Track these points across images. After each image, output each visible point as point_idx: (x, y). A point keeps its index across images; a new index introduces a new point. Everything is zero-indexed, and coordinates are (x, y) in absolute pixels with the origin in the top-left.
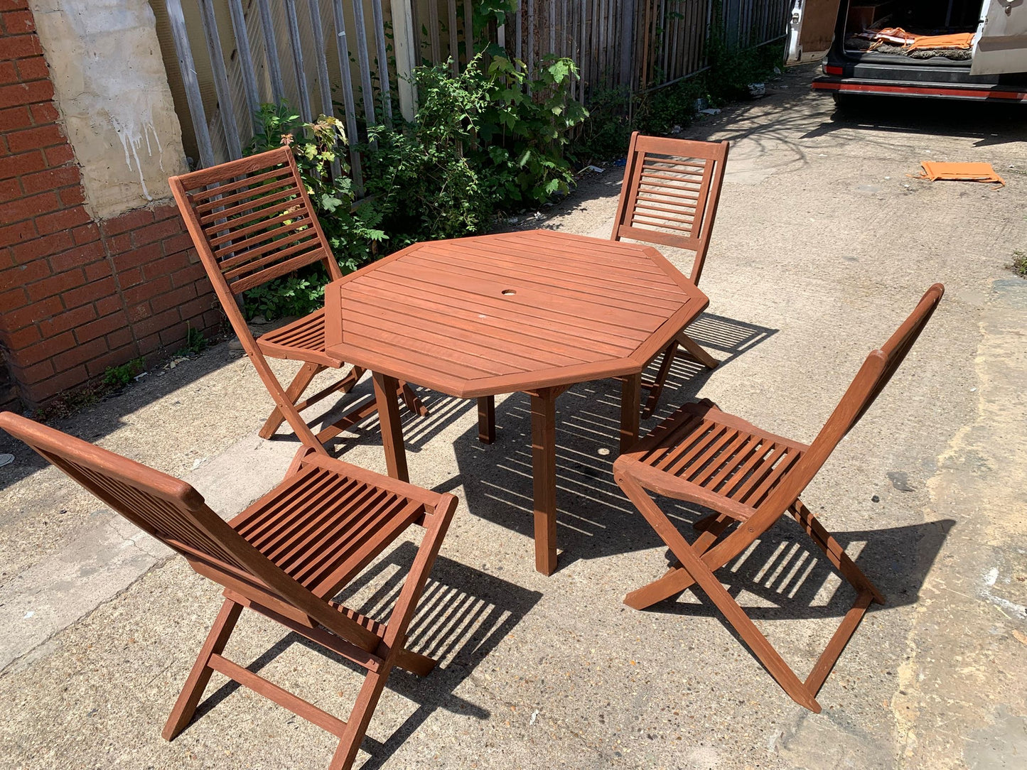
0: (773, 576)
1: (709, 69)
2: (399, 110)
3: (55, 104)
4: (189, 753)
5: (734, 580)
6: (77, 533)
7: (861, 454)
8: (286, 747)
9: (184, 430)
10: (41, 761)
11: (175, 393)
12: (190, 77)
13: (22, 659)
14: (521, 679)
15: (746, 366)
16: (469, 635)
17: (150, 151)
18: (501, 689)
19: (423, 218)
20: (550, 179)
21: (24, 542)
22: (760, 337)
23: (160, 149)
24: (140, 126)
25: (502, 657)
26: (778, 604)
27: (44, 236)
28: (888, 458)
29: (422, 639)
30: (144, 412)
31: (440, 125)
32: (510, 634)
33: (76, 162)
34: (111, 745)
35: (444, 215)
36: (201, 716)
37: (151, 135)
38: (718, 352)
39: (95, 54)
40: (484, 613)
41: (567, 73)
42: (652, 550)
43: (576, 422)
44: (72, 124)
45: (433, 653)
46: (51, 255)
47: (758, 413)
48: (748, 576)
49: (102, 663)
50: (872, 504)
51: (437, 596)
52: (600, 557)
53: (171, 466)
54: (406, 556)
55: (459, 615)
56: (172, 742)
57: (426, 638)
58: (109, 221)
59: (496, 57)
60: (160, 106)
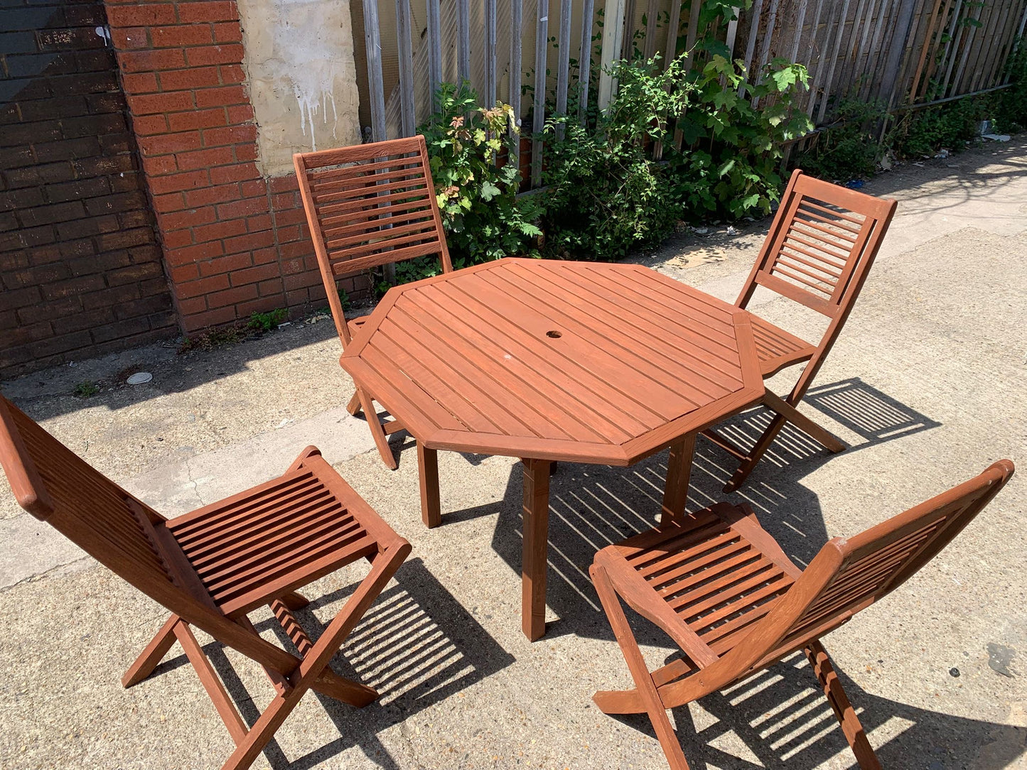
0: (775, 726)
1: (1008, 88)
2: (597, 102)
3: (244, 67)
4: (133, 706)
5: (727, 714)
6: (161, 462)
7: (966, 608)
8: (209, 732)
9: (290, 388)
10: (28, 668)
11: (302, 349)
12: (374, 52)
13: (62, 568)
14: (448, 745)
15: (877, 459)
16: (423, 678)
17: (325, 118)
18: (423, 749)
19: (591, 217)
20: (751, 193)
21: (119, 459)
22: (914, 427)
23: (336, 118)
24: (320, 93)
25: (442, 714)
26: (762, 761)
27: (215, 185)
28: (1000, 624)
29: (379, 667)
30: (268, 361)
31: (631, 124)
32: (462, 691)
33: (255, 122)
34: (83, 673)
35: (615, 217)
36: (161, 673)
37: (328, 103)
38: (853, 433)
39: (287, 23)
40: (449, 660)
41: (793, 81)
42: (654, 648)
43: (649, 476)
44: (257, 86)
45: (381, 686)
46: (219, 204)
47: (862, 520)
48: (746, 715)
49: (116, 593)
50: (948, 678)
51: (415, 626)
52: (595, 638)
53: (262, 419)
54: (409, 573)
55: (425, 653)
56: (128, 690)
57: (383, 666)
58: (276, 179)
59: (716, 57)
60: (342, 77)
